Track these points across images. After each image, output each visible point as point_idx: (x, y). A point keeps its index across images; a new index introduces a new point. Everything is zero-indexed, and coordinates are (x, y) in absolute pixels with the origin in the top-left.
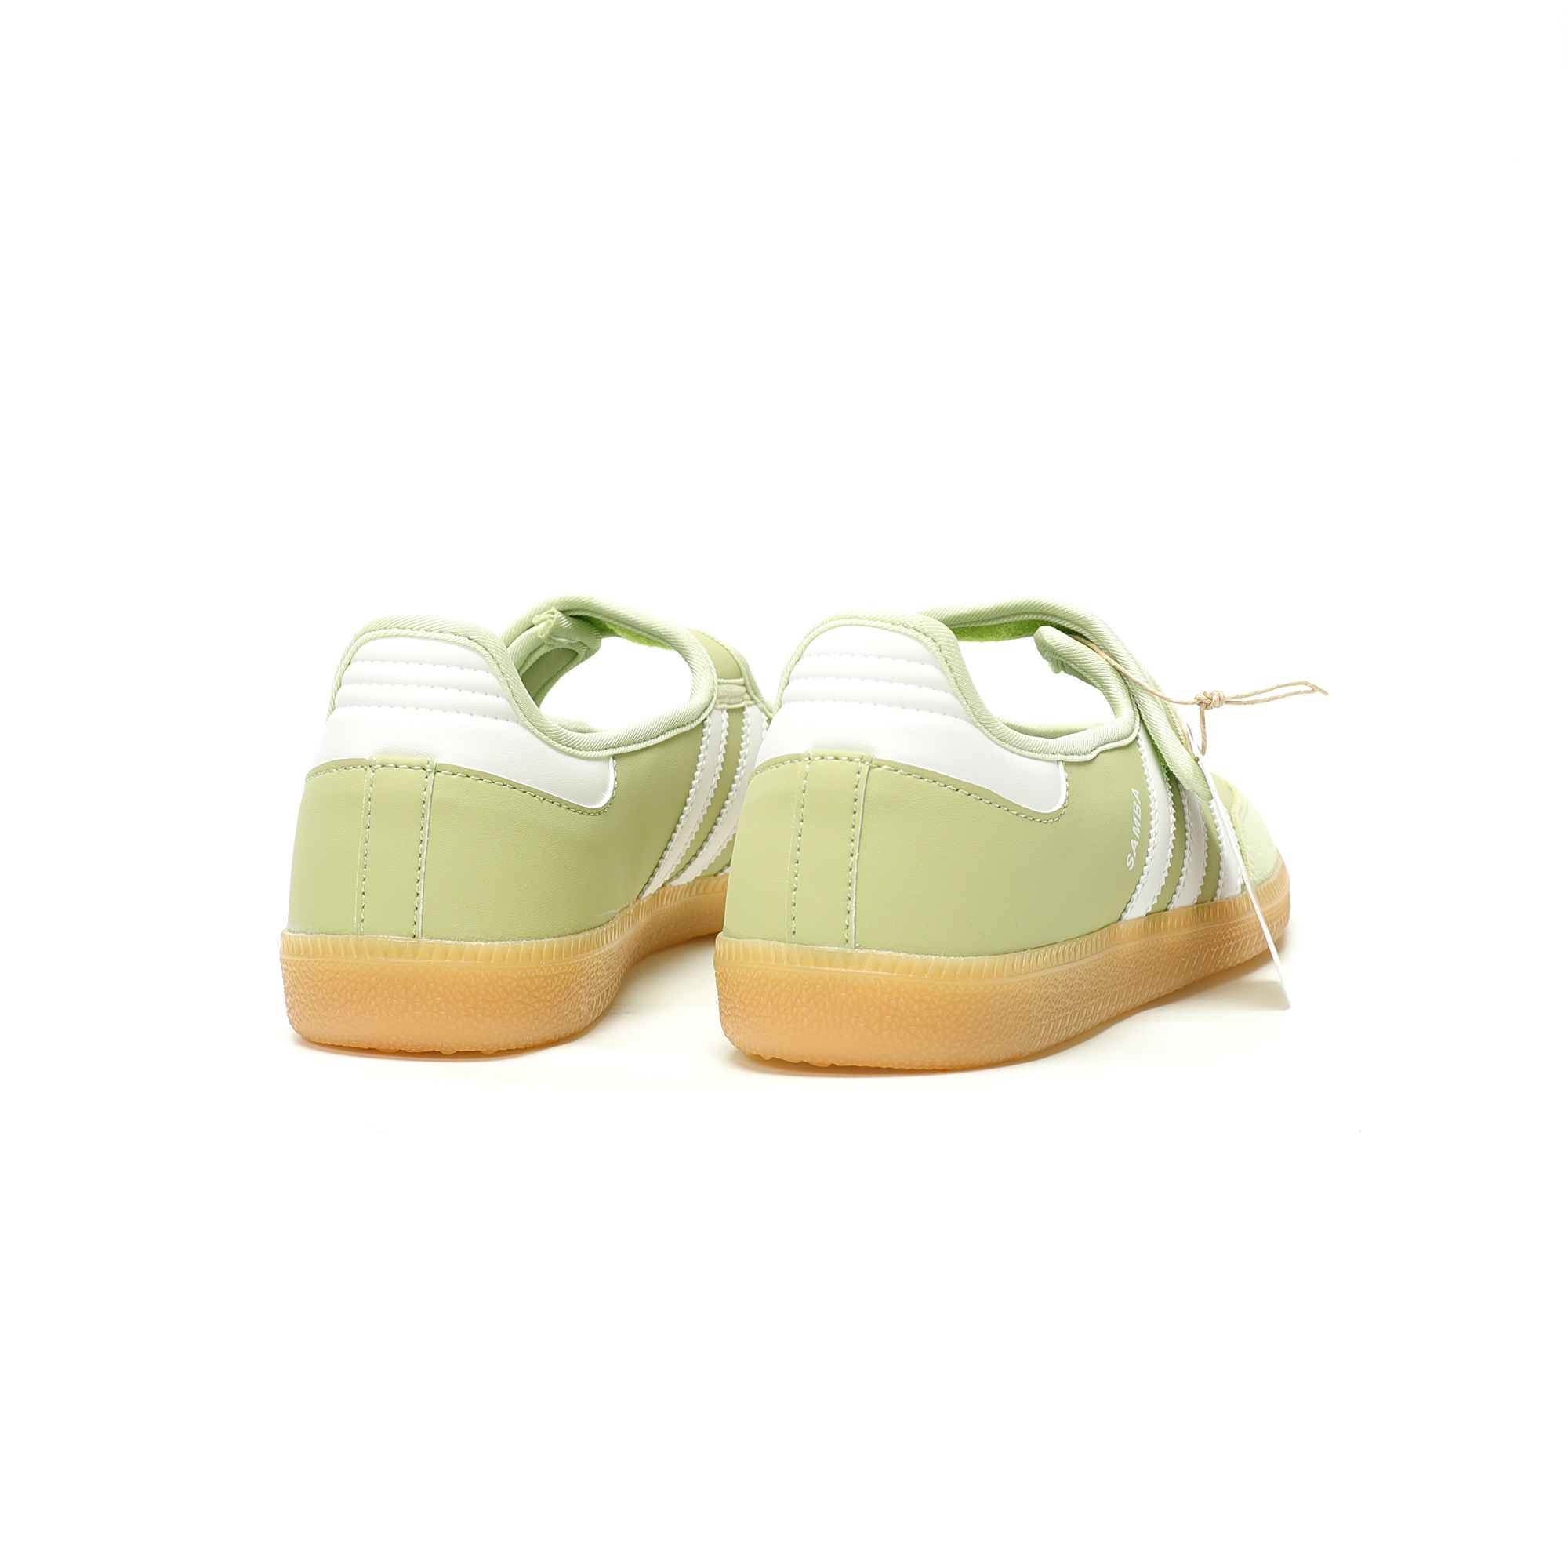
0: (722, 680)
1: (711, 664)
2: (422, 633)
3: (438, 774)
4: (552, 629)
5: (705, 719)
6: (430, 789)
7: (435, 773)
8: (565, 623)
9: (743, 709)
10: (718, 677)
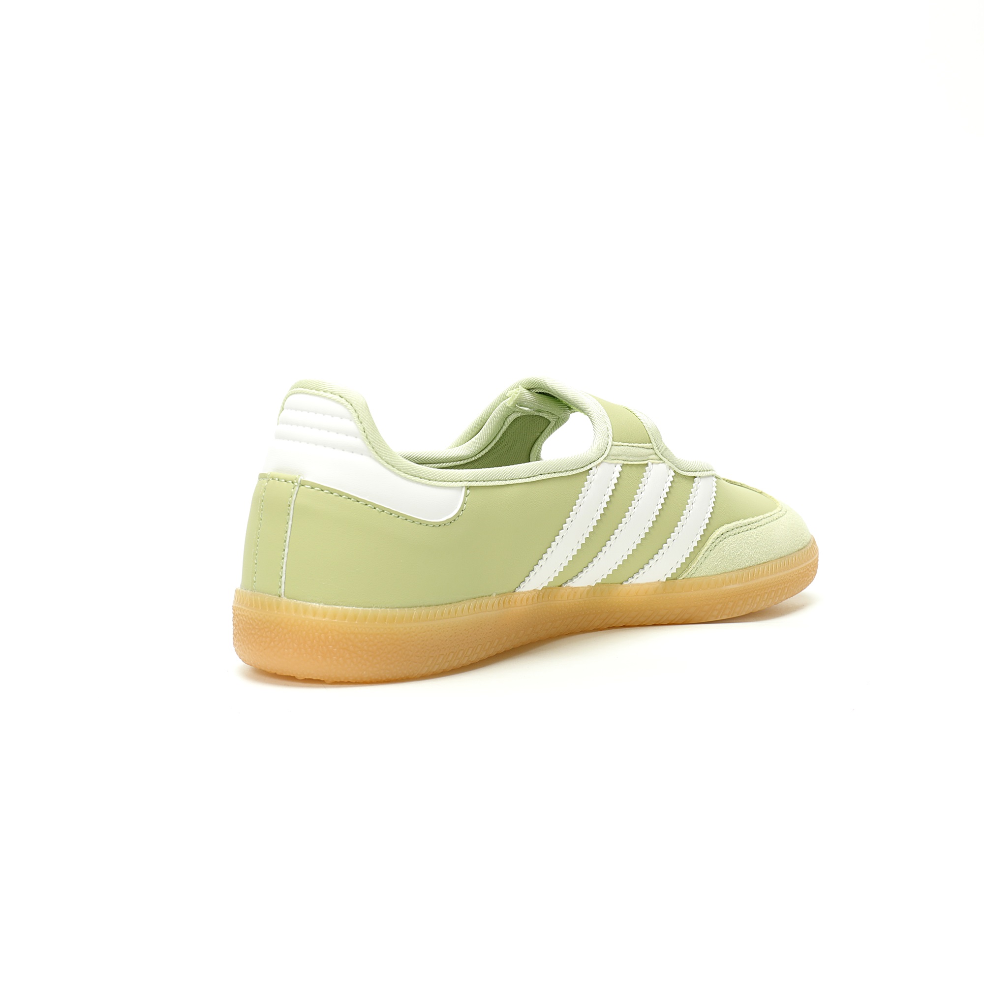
0: (616, 443)
1: (610, 432)
2: (321, 393)
3: (302, 487)
4: (516, 400)
5: (591, 469)
6: (294, 497)
7: (300, 486)
8: (528, 396)
9: (647, 465)
10: (613, 440)
